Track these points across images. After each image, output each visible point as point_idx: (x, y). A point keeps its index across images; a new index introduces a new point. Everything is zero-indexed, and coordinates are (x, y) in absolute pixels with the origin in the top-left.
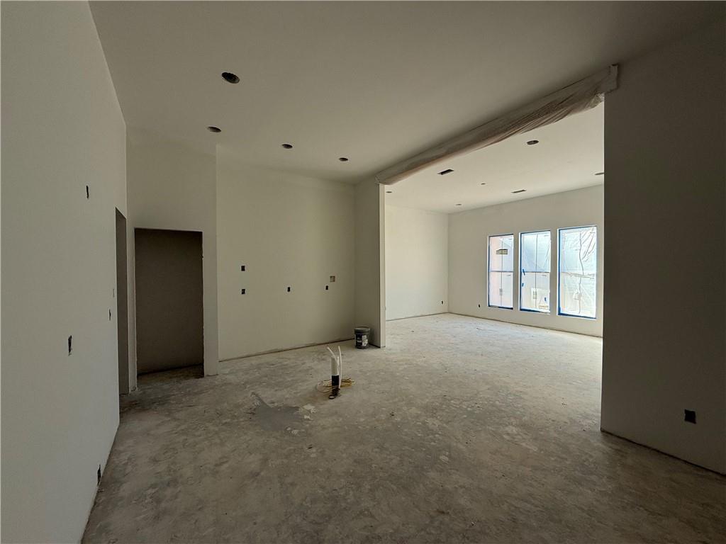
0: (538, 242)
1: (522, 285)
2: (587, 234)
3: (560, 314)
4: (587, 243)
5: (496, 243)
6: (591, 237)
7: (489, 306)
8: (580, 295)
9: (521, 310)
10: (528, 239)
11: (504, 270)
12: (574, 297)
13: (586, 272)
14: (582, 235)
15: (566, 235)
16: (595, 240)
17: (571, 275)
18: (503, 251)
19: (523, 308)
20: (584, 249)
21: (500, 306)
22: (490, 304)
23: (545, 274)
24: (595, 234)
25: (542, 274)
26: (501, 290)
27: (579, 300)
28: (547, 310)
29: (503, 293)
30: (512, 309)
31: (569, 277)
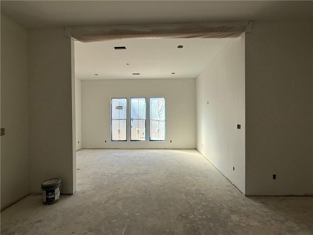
0: (138, 104)
1: (131, 127)
2: (161, 101)
3: (150, 140)
4: (161, 106)
5: (115, 103)
6: (162, 102)
7: (112, 141)
8: (159, 130)
9: (131, 141)
10: (134, 101)
11: (120, 118)
12: (156, 131)
13: (161, 119)
14: (159, 101)
15: (152, 101)
16: (164, 104)
17: (155, 120)
18: (120, 108)
19: (132, 139)
20: (160, 108)
21: (119, 140)
22: (113, 140)
23: (143, 120)
24: (164, 101)
25: (141, 120)
26: (119, 131)
27: (158, 132)
28: (144, 139)
29: (120, 132)
30: (126, 141)
31: (154, 121)
